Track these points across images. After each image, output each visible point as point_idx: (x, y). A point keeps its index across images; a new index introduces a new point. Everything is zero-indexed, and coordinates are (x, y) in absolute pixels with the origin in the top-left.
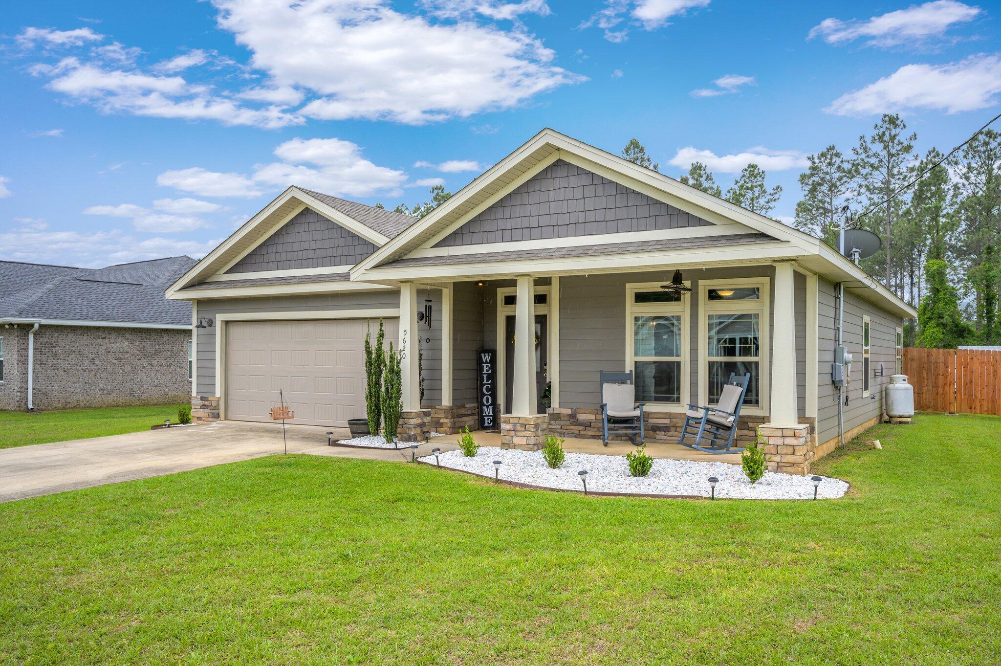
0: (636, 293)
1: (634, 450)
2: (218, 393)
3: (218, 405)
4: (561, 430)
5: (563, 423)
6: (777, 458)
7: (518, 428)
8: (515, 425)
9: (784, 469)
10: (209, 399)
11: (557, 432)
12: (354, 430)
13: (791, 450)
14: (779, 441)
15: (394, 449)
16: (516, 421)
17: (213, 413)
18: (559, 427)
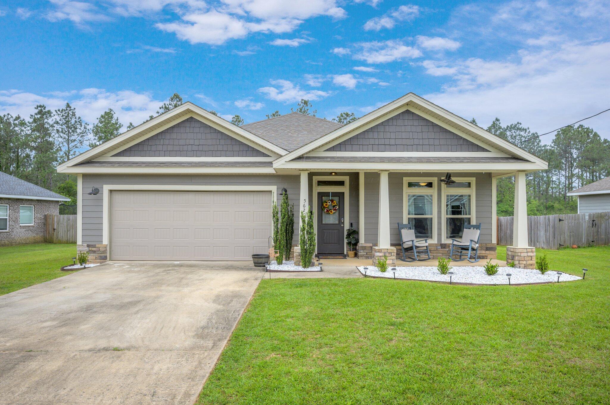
0: (408, 183)
1: (484, 262)
2: (105, 241)
3: (106, 250)
4: (366, 255)
5: (367, 251)
6: (525, 262)
7: (387, 255)
8: (384, 253)
9: (528, 267)
10: (97, 246)
11: (364, 256)
12: (256, 262)
13: (530, 258)
14: (526, 254)
15: (319, 271)
16: (386, 251)
17: (100, 256)
18: (365, 254)
